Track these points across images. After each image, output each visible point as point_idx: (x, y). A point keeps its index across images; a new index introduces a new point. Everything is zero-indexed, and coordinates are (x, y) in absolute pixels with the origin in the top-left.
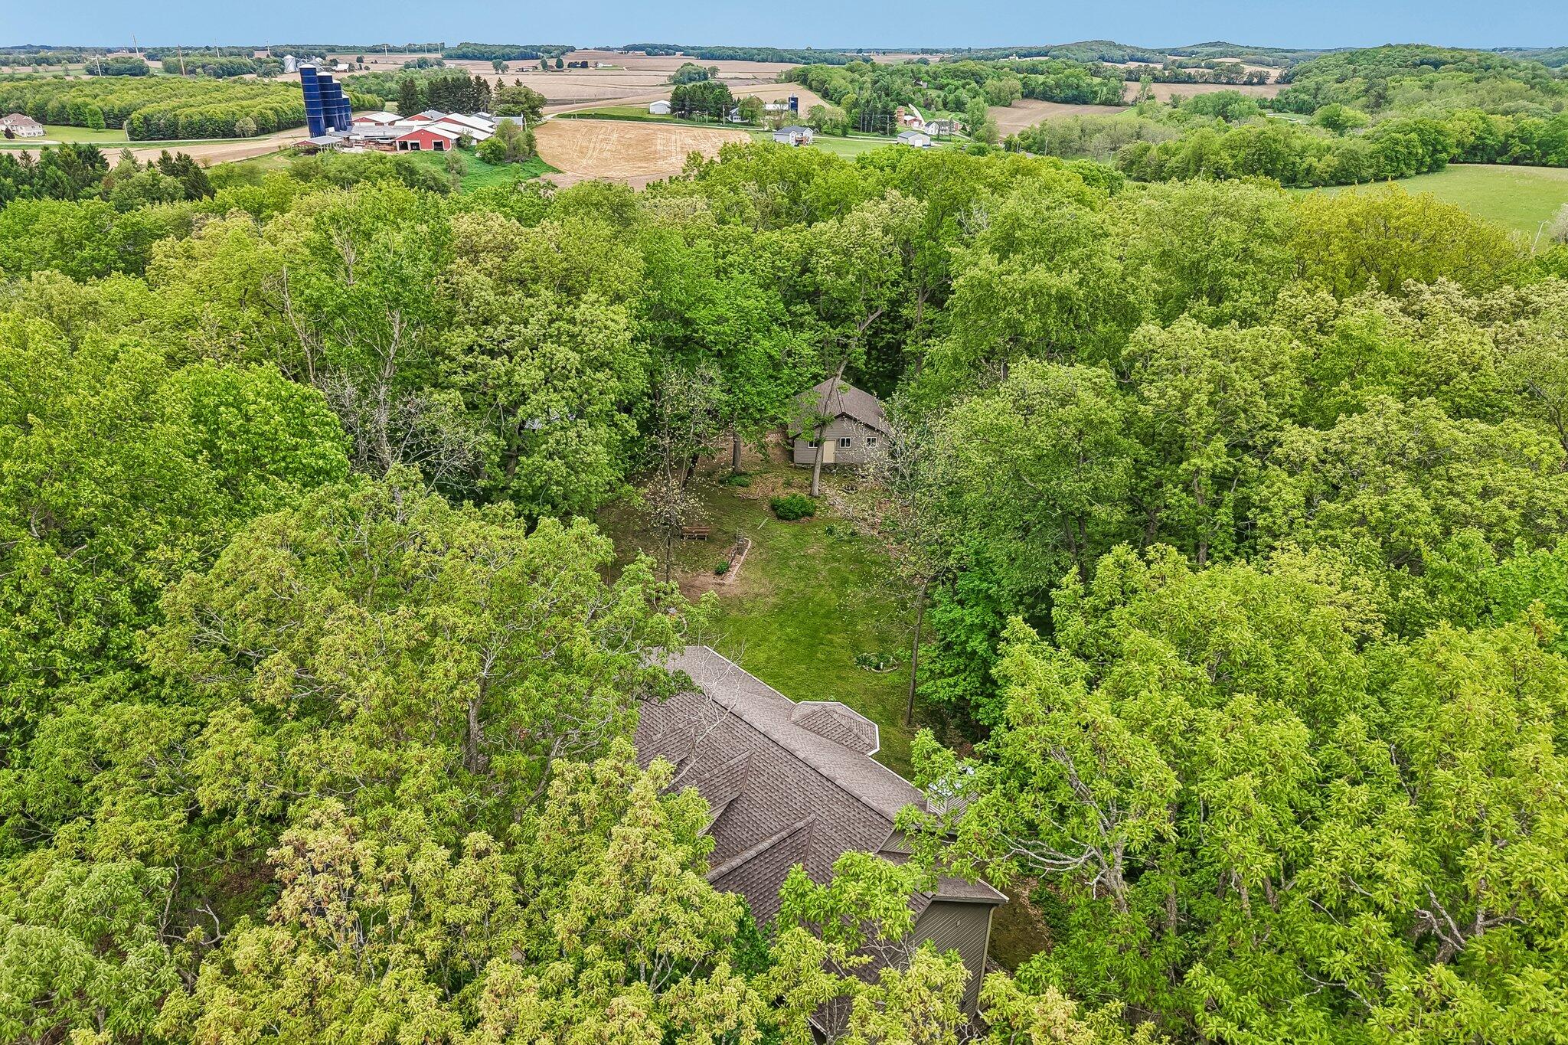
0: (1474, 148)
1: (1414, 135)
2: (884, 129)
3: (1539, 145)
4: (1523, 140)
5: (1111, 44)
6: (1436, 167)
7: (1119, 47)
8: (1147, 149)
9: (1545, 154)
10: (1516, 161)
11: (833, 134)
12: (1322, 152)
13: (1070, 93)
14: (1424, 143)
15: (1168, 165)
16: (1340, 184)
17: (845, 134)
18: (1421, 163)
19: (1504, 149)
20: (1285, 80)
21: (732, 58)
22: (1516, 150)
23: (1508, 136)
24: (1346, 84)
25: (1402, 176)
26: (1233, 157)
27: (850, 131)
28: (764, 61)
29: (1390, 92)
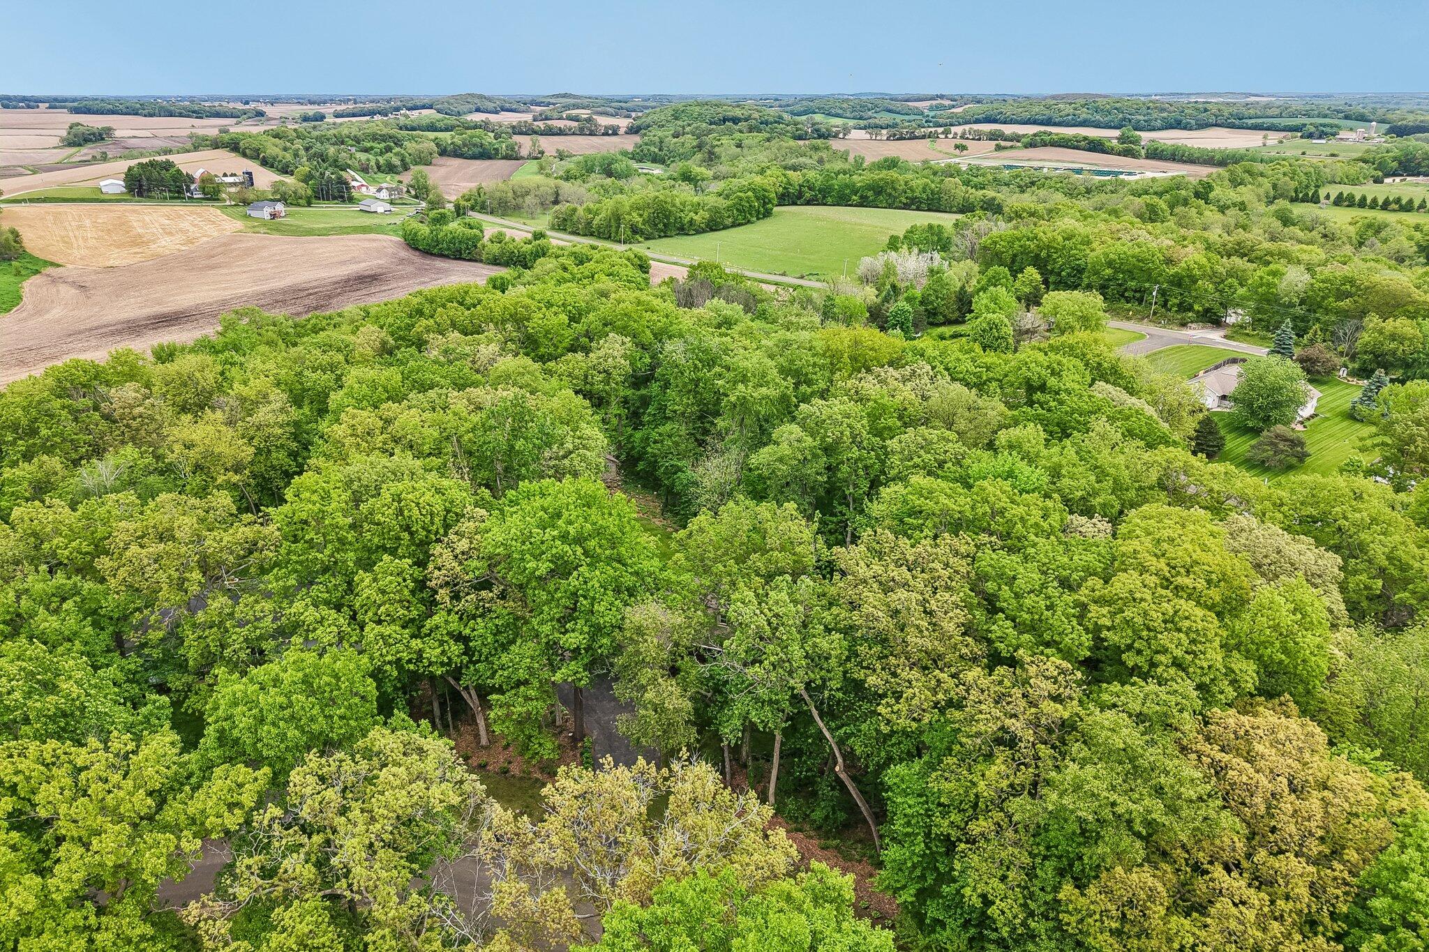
0: (783, 195)
1: (750, 193)
2: (342, 197)
3: (820, 191)
4: (810, 189)
5: (481, 97)
6: (768, 214)
7: (489, 99)
8: (575, 210)
9: (824, 197)
10: (808, 203)
11: (299, 205)
12: (696, 207)
13: (477, 150)
14: (758, 199)
15: (595, 222)
16: (712, 230)
17: (309, 204)
18: (758, 212)
19: (800, 195)
20: (633, 131)
21: (113, 112)
22: (808, 195)
23: (800, 186)
24: (681, 139)
25: (749, 222)
26: (641, 216)
27: (314, 201)
28: (151, 115)
29: (716, 149)
